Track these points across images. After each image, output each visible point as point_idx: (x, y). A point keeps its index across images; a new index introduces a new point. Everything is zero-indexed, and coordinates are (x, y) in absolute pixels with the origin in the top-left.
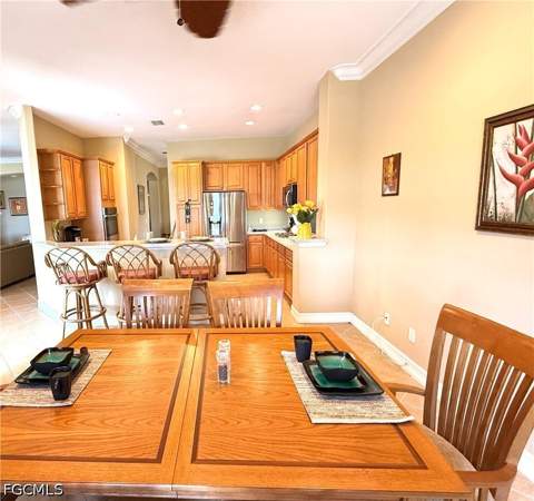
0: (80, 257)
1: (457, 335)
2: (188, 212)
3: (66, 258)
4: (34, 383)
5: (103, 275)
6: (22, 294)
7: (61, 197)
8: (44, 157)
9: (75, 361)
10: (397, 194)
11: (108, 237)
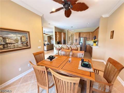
0: (58, 46)
1: (110, 63)
2: (76, 41)
3: (57, 46)
4: (49, 59)
5: (61, 49)
6: (52, 51)
7: (58, 38)
8: (56, 32)
9: (53, 58)
10: (113, 38)
11: (64, 44)
